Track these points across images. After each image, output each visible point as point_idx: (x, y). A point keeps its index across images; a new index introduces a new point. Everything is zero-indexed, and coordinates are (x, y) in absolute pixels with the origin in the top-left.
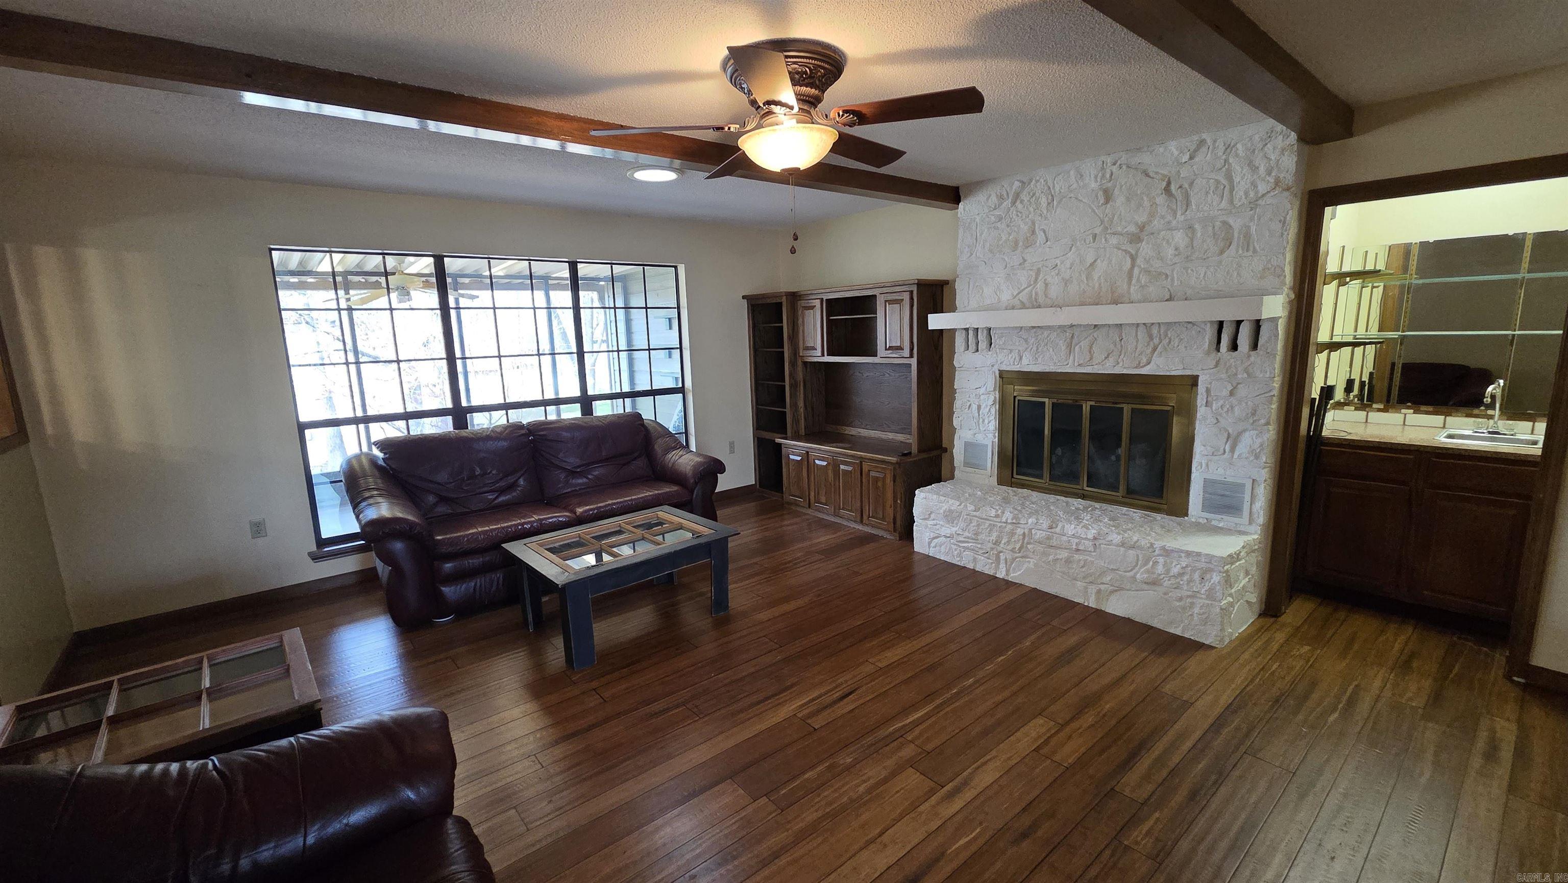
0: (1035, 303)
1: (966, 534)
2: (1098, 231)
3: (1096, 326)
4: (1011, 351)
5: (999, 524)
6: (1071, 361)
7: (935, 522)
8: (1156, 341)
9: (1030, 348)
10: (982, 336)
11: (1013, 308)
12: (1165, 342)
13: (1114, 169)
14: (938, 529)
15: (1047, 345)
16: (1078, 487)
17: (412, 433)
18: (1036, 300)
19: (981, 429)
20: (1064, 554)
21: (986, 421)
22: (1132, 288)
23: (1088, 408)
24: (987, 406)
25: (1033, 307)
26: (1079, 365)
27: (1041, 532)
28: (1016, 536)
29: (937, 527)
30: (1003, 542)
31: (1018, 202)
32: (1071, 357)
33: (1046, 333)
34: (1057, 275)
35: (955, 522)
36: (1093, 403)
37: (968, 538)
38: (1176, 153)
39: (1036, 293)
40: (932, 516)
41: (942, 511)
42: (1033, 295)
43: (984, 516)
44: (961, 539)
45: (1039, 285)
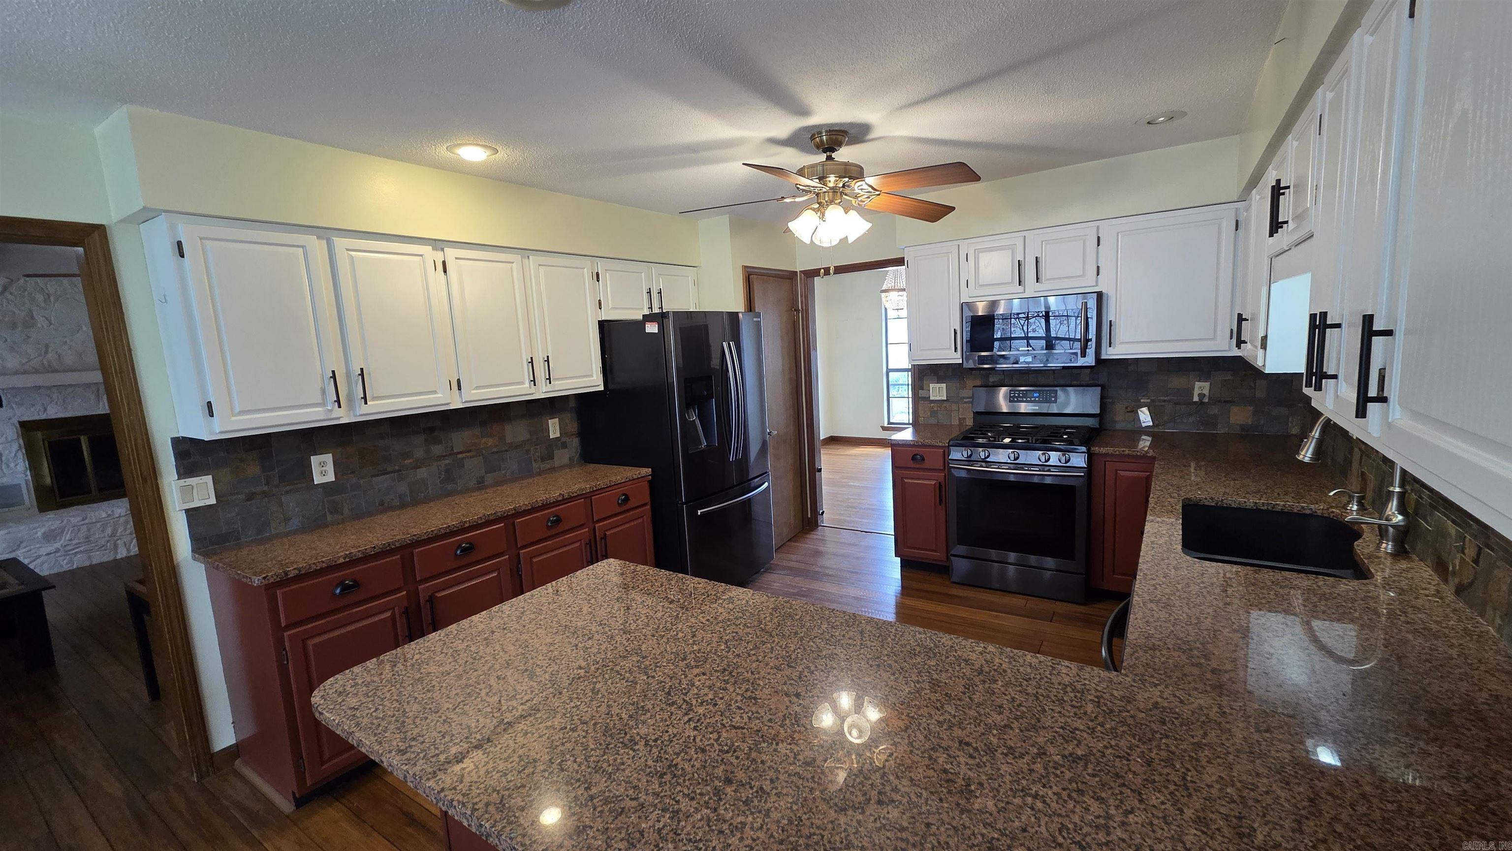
0: (49, 369)
4: (33, 405)
9: (55, 401)
11: (24, 373)
15: (75, 398)
18: (49, 366)
21: (12, 465)
24: (11, 453)
25: (50, 372)
29: (33, 551)
32: (101, 403)
33: (71, 389)
39: (49, 362)
40: (24, 545)
41: (39, 534)
42: (45, 362)
43: (94, 520)
44: (69, 548)
45: (50, 355)
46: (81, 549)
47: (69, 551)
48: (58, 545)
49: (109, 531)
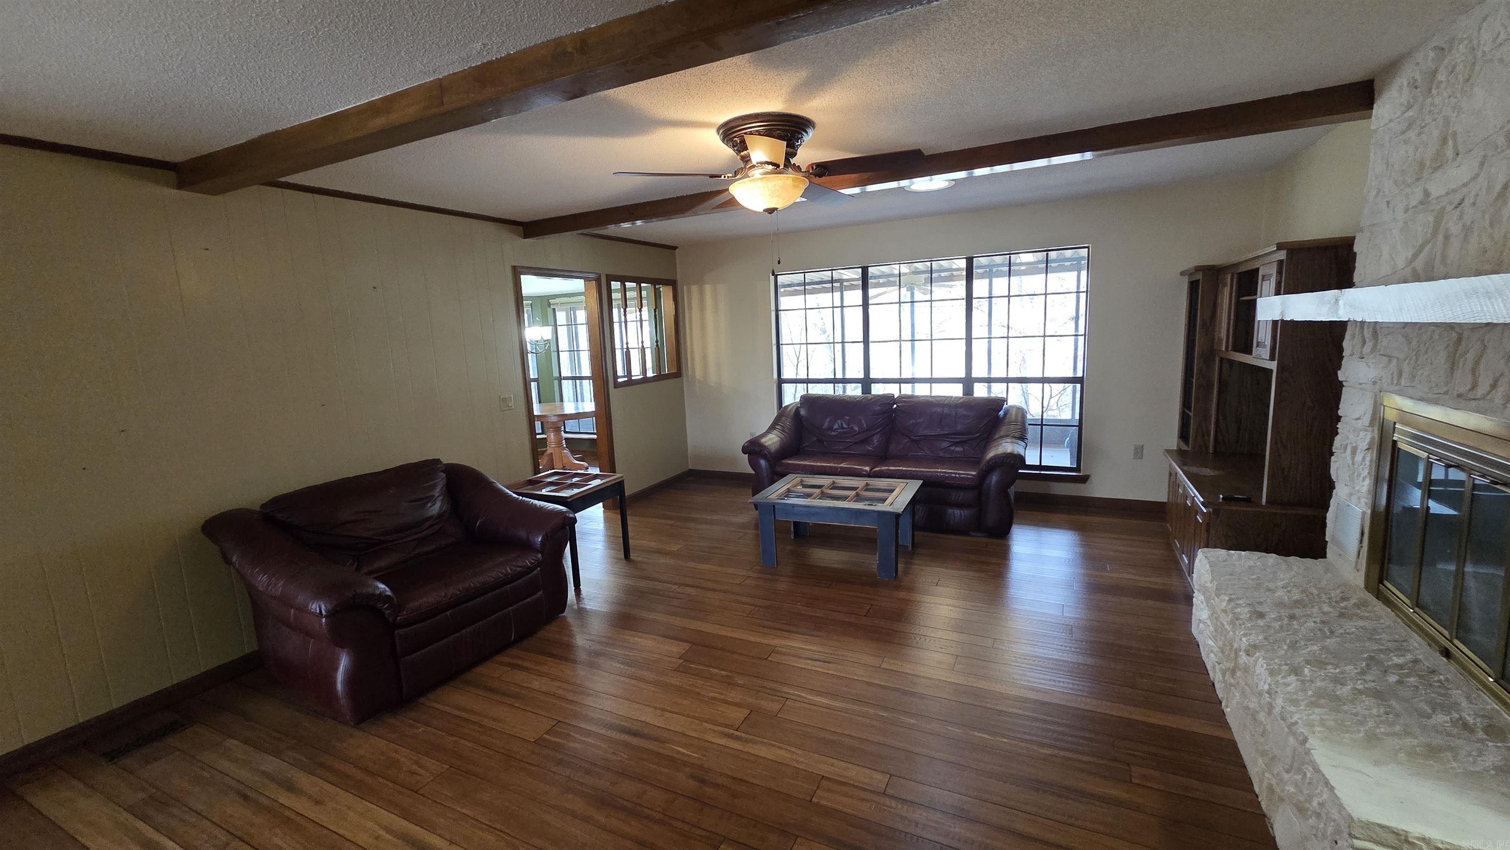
6: (1451, 387)
15: (1426, 352)
17: (809, 392)
19: (1356, 488)
26: (1459, 396)
32: (1453, 380)
34: (1460, 219)
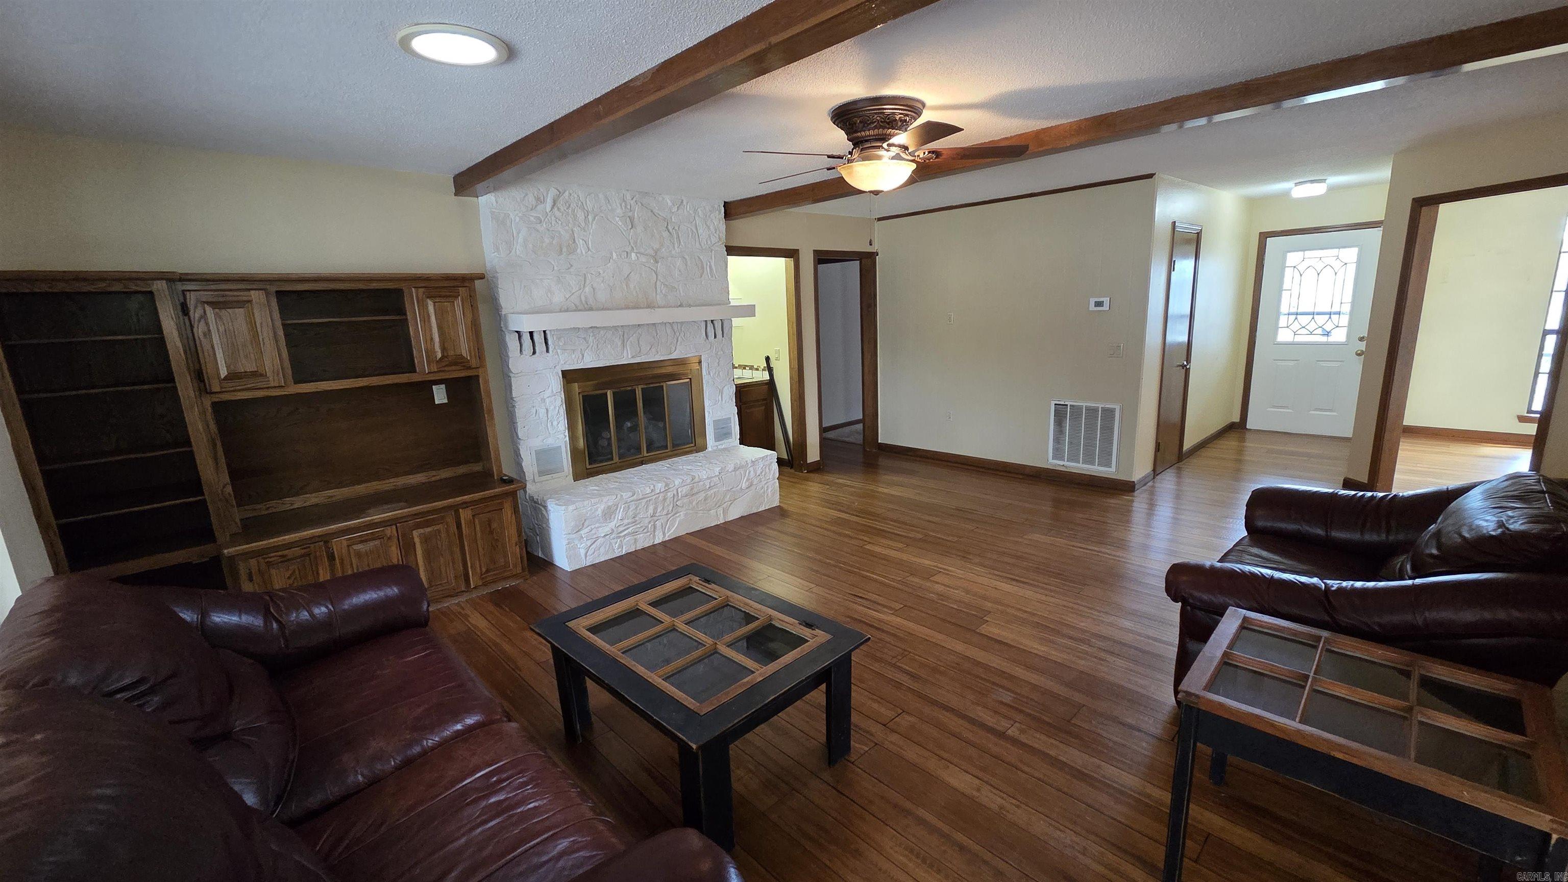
0: (586, 306)
1: (626, 521)
2: (629, 249)
3: (639, 325)
4: (574, 351)
5: (654, 497)
6: (625, 354)
7: (589, 528)
8: (678, 334)
9: (590, 347)
10: (539, 339)
11: (567, 310)
12: (682, 335)
13: (632, 202)
14: (596, 533)
15: (605, 342)
16: (641, 456)
18: (586, 302)
19: (551, 432)
20: (702, 496)
21: (555, 423)
22: (658, 296)
23: (640, 390)
24: (555, 407)
25: (586, 310)
26: (632, 357)
27: (686, 487)
28: (668, 500)
29: (593, 532)
30: (658, 511)
31: (556, 209)
32: (625, 351)
33: (602, 332)
34: (603, 281)
35: (612, 517)
36: (642, 386)
37: (628, 524)
38: (670, 204)
39: (586, 298)
40: (586, 523)
41: (599, 512)
42: (583, 299)
43: (641, 497)
44: (621, 529)
45: (587, 289)
46: (629, 530)
47: (621, 532)
48: (612, 524)
49: (651, 511)
